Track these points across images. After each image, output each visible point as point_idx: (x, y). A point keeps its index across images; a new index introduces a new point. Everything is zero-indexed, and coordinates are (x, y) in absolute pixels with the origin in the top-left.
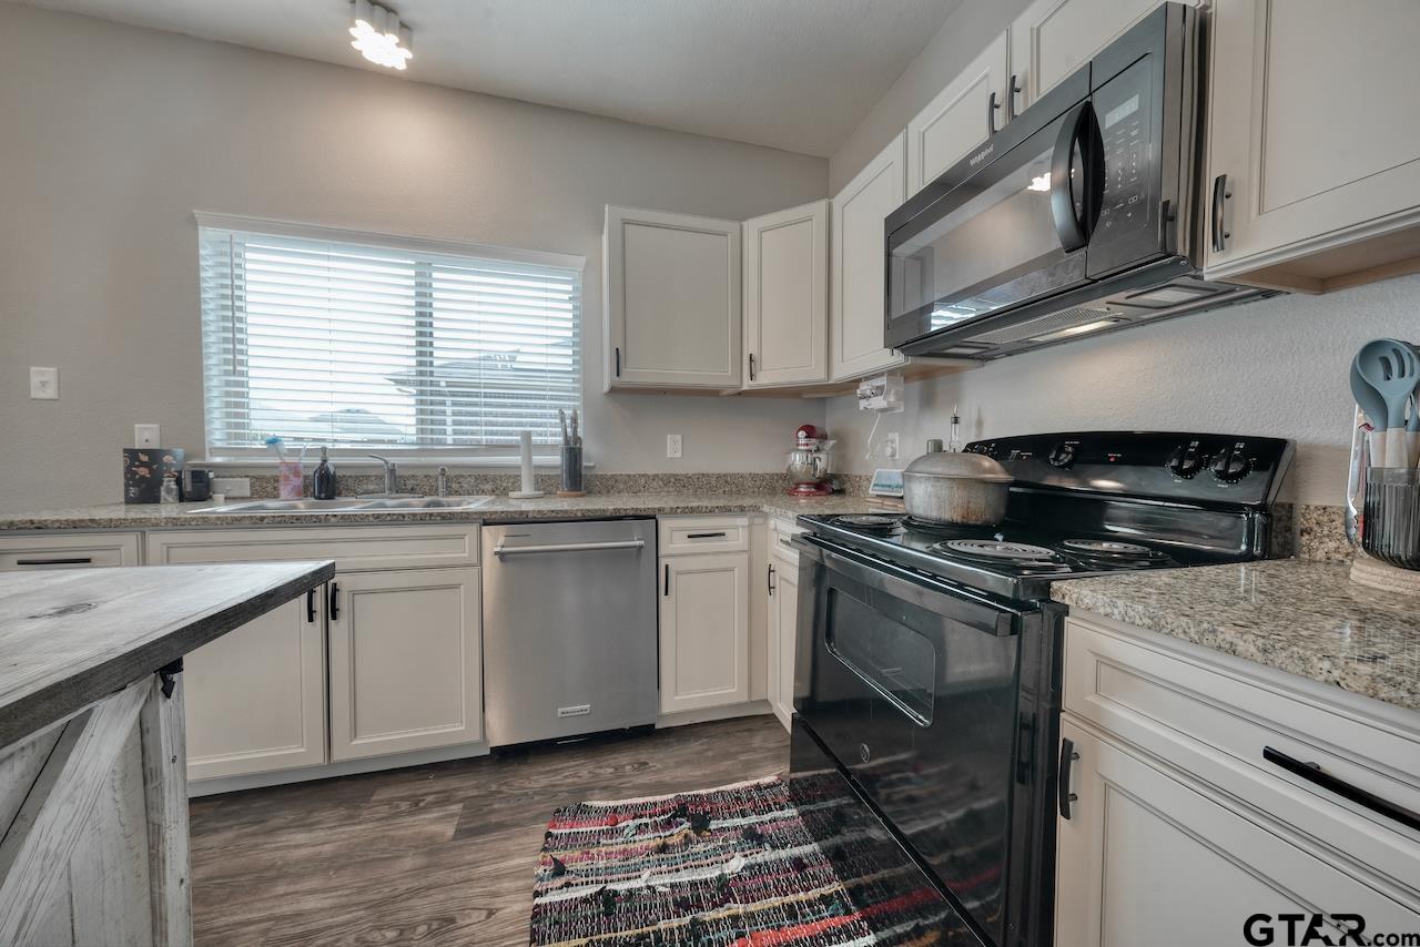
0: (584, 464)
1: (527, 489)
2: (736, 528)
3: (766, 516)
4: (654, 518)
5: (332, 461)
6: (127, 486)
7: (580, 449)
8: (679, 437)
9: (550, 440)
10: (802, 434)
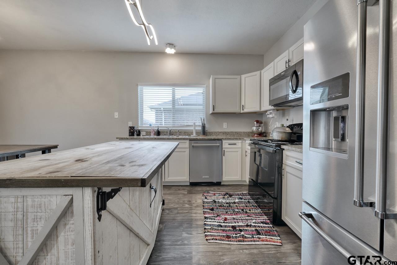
0: (206, 129)
1: (194, 134)
2: (239, 143)
3: (245, 140)
4: (221, 140)
5: (159, 129)
6: (129, 133)
7: (205, 126)
8: (226, 123)
9: (198, 124)
10: (255, 122)
